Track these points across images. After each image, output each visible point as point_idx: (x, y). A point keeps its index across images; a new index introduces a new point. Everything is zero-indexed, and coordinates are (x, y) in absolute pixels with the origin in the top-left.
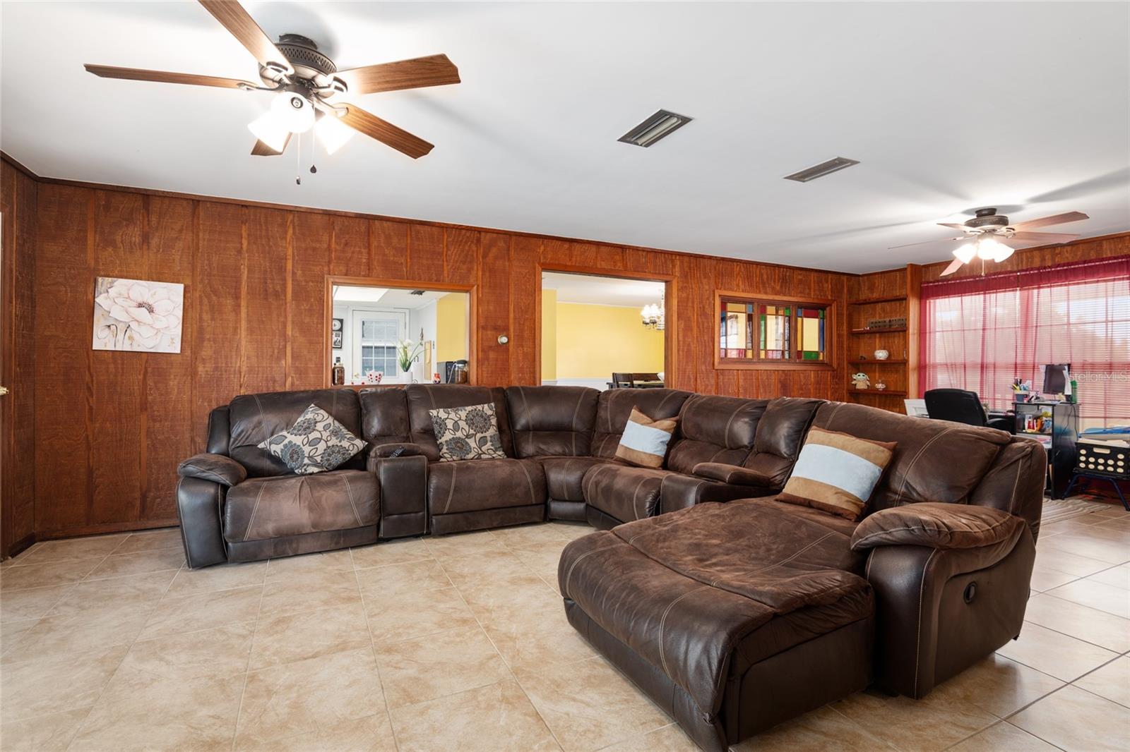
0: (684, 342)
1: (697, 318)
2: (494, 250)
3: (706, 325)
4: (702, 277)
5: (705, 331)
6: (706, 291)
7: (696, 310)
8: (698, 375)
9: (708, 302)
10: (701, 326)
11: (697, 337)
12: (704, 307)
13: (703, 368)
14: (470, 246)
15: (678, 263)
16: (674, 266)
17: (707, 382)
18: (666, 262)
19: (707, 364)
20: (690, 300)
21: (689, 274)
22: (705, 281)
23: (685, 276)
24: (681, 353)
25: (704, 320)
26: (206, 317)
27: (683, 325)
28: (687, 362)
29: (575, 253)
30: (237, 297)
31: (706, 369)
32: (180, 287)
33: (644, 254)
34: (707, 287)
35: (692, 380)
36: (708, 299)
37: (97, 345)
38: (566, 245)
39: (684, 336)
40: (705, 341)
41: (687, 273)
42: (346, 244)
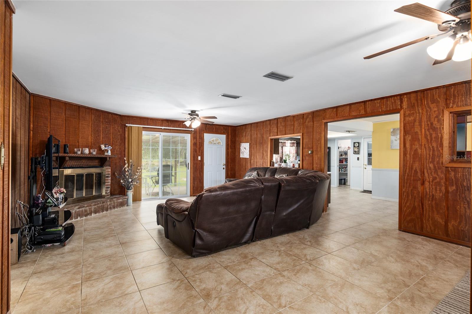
0: (411, 149)
1: (425, 132)
2: (308, 119)
3: (434, 135)
4: (430, 103)
5: (433, 139)
6: (435, 111)
7: (423, 126)
8: (425, 170)
9: (436, 119)
10: (429, 137)
11: (425, 145)
12: (432, 124)
13: (431, 165)
14: (301, 120)
15: (406, 99)
16: (402, 102)
17: (435, 175)
18: (395, 102)
19: (435, 163)
20: (417, 121)
21: (416, 104)
22: (432, 106)
23: (412, 106)
24: (408, 156)
25: (432, 132)
26: (252, 150)
27: (410, 138)
28: (414, 161)
29: (339, 112)
30: (256, 145)
31: (435, 167)
32: (249, 144)
33: (379, 101)
34: (436, 109)
35: (419, 174)
36: (437, 117)
37: (241, 157)
38: (335, 110)
39: (411, 145)
40: (433, 147)
41: (414, 103)
42: (273, 128)
